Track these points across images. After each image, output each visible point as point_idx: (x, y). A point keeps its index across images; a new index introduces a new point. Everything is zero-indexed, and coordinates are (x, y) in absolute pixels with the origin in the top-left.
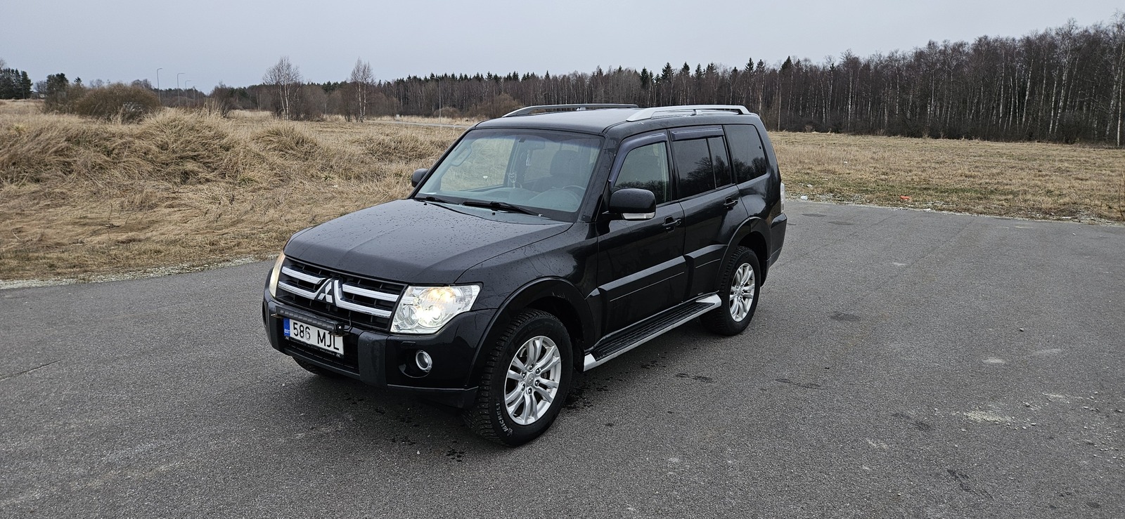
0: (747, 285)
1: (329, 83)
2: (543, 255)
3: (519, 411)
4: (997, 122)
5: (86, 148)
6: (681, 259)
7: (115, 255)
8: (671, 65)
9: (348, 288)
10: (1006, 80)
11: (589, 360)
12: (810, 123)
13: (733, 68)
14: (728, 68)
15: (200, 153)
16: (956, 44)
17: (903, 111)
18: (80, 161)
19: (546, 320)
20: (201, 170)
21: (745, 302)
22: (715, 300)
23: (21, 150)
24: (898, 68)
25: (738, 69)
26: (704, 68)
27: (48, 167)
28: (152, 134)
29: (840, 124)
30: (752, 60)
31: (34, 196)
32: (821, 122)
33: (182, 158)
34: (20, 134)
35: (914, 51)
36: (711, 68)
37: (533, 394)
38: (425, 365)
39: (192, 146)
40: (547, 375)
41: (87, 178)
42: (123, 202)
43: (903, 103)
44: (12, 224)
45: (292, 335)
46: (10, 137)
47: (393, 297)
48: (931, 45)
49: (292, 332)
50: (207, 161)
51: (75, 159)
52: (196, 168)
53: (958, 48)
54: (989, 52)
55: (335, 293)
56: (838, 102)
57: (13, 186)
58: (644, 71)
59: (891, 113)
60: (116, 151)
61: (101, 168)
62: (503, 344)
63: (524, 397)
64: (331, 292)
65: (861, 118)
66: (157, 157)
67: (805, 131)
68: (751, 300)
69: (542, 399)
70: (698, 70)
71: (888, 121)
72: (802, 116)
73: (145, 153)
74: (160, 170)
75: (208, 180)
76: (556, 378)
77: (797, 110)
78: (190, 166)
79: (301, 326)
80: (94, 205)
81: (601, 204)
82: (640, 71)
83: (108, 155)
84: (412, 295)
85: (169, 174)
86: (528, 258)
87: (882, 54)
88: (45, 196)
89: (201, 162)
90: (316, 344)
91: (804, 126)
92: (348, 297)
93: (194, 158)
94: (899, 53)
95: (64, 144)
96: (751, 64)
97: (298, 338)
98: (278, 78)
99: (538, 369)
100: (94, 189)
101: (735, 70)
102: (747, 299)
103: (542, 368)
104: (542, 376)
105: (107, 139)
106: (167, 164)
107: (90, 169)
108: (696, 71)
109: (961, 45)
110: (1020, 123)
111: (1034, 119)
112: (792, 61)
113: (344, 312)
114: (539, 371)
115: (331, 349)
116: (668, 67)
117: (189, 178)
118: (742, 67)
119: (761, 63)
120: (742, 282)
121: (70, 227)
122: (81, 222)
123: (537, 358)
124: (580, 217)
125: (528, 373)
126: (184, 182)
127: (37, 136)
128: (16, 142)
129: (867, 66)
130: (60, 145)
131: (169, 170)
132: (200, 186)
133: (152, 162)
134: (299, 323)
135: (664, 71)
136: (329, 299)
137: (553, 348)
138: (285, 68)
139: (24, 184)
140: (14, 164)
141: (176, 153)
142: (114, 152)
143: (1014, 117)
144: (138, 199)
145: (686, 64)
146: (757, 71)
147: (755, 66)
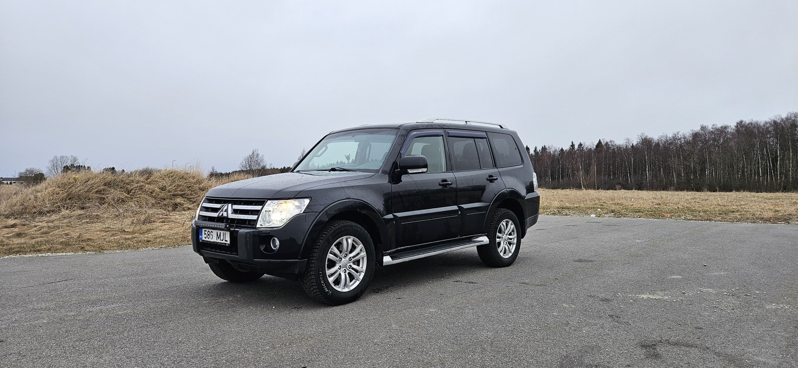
0: (510, 234)
1: (284, 168)
2: (352, 187)
3: (337, 282)
4: (759, 180)
5: (115, 189)
6: (455, 208)
7: (122, 243)
9: (236, 207)
10: (762, 150)
11: (387, 260)
12: (619, 184)
13: (561, 149)
14: (557, 148)
15: (186, 192)
16: (722, 127)
17: (687, 174)
18: (110, 197)
19: (355, 226)
20: (185, 203)
21: (511, 247)
22: (485, 240)
23: (74, 190)
24: (680, 145)
25: (564, 149)
26: (539, 149)
27: (91, 200)
28: (157, 181)
29: (641, 184)
30: (574, 143)
31: (80, 217)
32: (628, 183)
33: (174, 196)
34: (76, 181)
35: (691, 133)
36: (544, 149)
37: (347, 273)
38: (275, 246)
39: (181, 188)
40: (357, 262)
41: (113, 207)
42: (133, 220)
43: (687, 168)
44: (63, 231)
45: (204, 239)
46: (70, 183)
47: (258, 208)
48: (703, 128)
49: (204, 237)
50: (190, 197)
51: (108, 195)
52: (182, 202)
53: (723, 130)
54: (746, 131)
55: (228, 211)
56: (639, 168)
57: (67, 211)
59: (679, 175)
60: (133, 191)
61: (123, 201)
62: (324, 235)
63: (340, 274)
64: (226, 211)
65: (657, 180)
66: (158, 195)
67: (615, 189)
68: (515, 246)
69: (354, 279)
70: (536, 150)
71: (677, 181)
72: (613, 179)
73: (151, 193)
74: (159, 202)
75: (189, 209)
76: (363, 267)
77: (609, 175)
78: (178, 200)
79: (209, 231)
80: (116, 222)
81: (395, 165)
83: (128, 194)
84: (270, 205)
85: (165, 205)
86: (342, 187)
87: (668, 135)
88: (87, 217)
89: (186, 198)
90: (216, 241)
91: (615, 186)
92: (236, 211)
93: (182, 195)
94: (680, 134)
95: (102, 188)
96: (573, 146)
97: (207, 239)
98: (250, 163)
99: (350, 258)
100: (117, 214)
101: (562, 150)
102: (512, 245)
103: (354, 257)
104: (354, 263)
105: (128, 184)
106: (164, 199)
107: (116, 201)
108: (534, 151)
109: (726, 127)
110: (776, 180)
111: (786, 177)
112: (602, 142)
113: (233, 220)
114: (351, 260)
115: (224, 242)
117: (177, 208)
118: (566, 147)
119: (580, 145)
120: (506, 232)
121: (98, 233)
122: (106, 230)
123: (349, 249)
124: (381, 171)
125: (343, 259)
126: (174, 210)
127: (86, 182)
128: (72, 186)
129: (658, 145)
130: (99, 188)
131: (165, 202)
132: (183, 212)
133: (155, 198)
134: (207, 230)
136: (225, 214)
137: (360, 246)
138: (255, 156)
139: (74, 210)
140: (70, 199)
141: (171, 192)
142: (132, 191)
143: (771, 177)
144: (143, 217)
145: (527, 147)
146: (578, 150)
147: (576, 147)
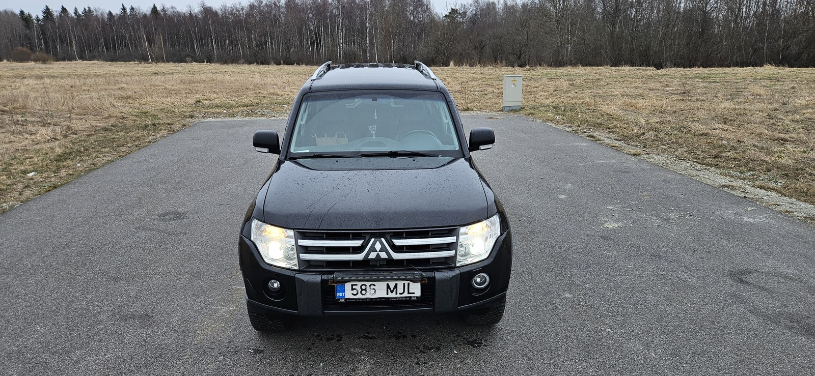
8: (50, 7)
9: (398, 242)
25: (114, 13)
26: (80, 11)
30: (125, 6)
32: (196, 55)
43: (251, 41)
45: (349, 296)
47: (451, 240)
49: (349, 294)
55: (387, 249)
56: (205, 39)
58: (22, 12)
64: (382, 249)
67: (186, 62)
70: (76, 12)
71: (243, 54)
72: (180, 51)
77: (175, 46)
79: (363, 285)
82: (18, 12)
90: (384, 296)
91: (185, 59)
92: (398, 249)
96: (124, 9)
97: (358, 296)
101: (110, 13)
112: (158, 8)
115: (406, 295)
116: (47, 9)
119: (132, 9)
134: (358, 284)
135: (44, 13)
136: (383, 255)
145: (63, 7)
146: (131, 15)
147: (128, 11)
